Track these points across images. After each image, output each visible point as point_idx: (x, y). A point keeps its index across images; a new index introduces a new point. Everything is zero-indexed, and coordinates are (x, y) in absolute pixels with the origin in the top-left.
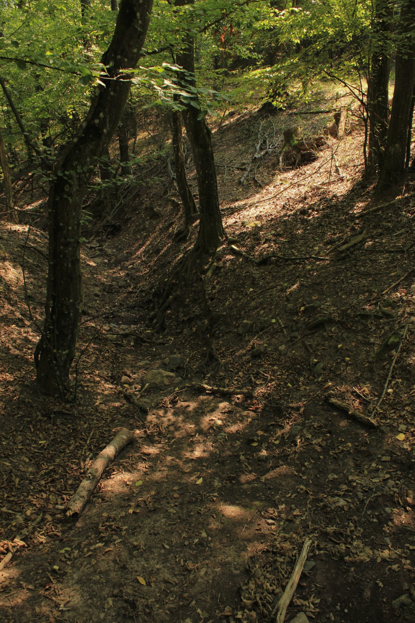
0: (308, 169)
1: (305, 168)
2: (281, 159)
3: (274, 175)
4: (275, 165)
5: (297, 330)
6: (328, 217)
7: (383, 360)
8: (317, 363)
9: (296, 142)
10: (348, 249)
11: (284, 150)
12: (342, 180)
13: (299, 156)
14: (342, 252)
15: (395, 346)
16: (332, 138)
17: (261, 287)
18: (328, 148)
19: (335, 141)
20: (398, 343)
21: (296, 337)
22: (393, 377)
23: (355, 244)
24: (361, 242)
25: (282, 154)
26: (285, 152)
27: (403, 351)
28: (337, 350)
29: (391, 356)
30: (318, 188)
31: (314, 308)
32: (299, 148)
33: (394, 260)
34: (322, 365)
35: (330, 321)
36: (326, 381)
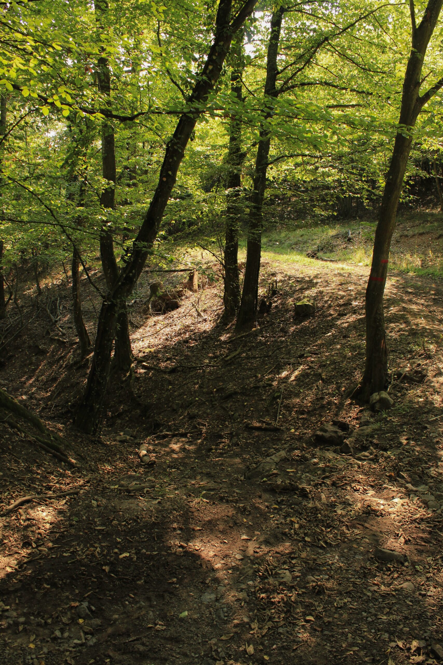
0: (174, 313)
1: (173, 313)
2: (150, 306)
3: (147, 318)
4: (145, 311)
5: (216, 401)
6: (206, 344)
7: (273, 405)
8: (233, 415)
9: (161, 294)
10: (230, 359)
11: (152, 299)
12: (205, 320)
13: (164, 304)
14: (228, 361)
15: (279, 397)
16: (189, 291)
17: (177, 385)
18: (187, 298)
19: (191, 293)
20: (280, 395)
21: (216, 404)
22: (281, 411)
23: (235, 356)
24: (238, 354)
25: (151, 303)
26: (153, 301)
27: (283, 399)
28: (244, 406)
29: (277, 402)
30: (188, 326)
31: (222, 389)
32: (163, 297)
33: (264, 361)
34: (237, 414)
35: (236, 393)
36: (243, 420)
